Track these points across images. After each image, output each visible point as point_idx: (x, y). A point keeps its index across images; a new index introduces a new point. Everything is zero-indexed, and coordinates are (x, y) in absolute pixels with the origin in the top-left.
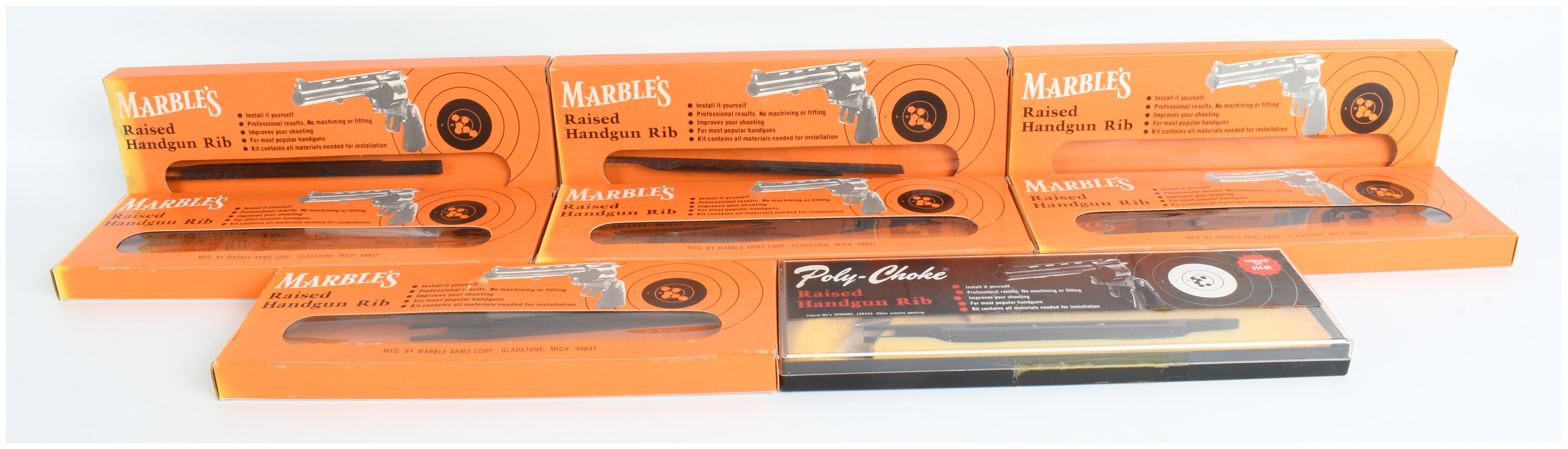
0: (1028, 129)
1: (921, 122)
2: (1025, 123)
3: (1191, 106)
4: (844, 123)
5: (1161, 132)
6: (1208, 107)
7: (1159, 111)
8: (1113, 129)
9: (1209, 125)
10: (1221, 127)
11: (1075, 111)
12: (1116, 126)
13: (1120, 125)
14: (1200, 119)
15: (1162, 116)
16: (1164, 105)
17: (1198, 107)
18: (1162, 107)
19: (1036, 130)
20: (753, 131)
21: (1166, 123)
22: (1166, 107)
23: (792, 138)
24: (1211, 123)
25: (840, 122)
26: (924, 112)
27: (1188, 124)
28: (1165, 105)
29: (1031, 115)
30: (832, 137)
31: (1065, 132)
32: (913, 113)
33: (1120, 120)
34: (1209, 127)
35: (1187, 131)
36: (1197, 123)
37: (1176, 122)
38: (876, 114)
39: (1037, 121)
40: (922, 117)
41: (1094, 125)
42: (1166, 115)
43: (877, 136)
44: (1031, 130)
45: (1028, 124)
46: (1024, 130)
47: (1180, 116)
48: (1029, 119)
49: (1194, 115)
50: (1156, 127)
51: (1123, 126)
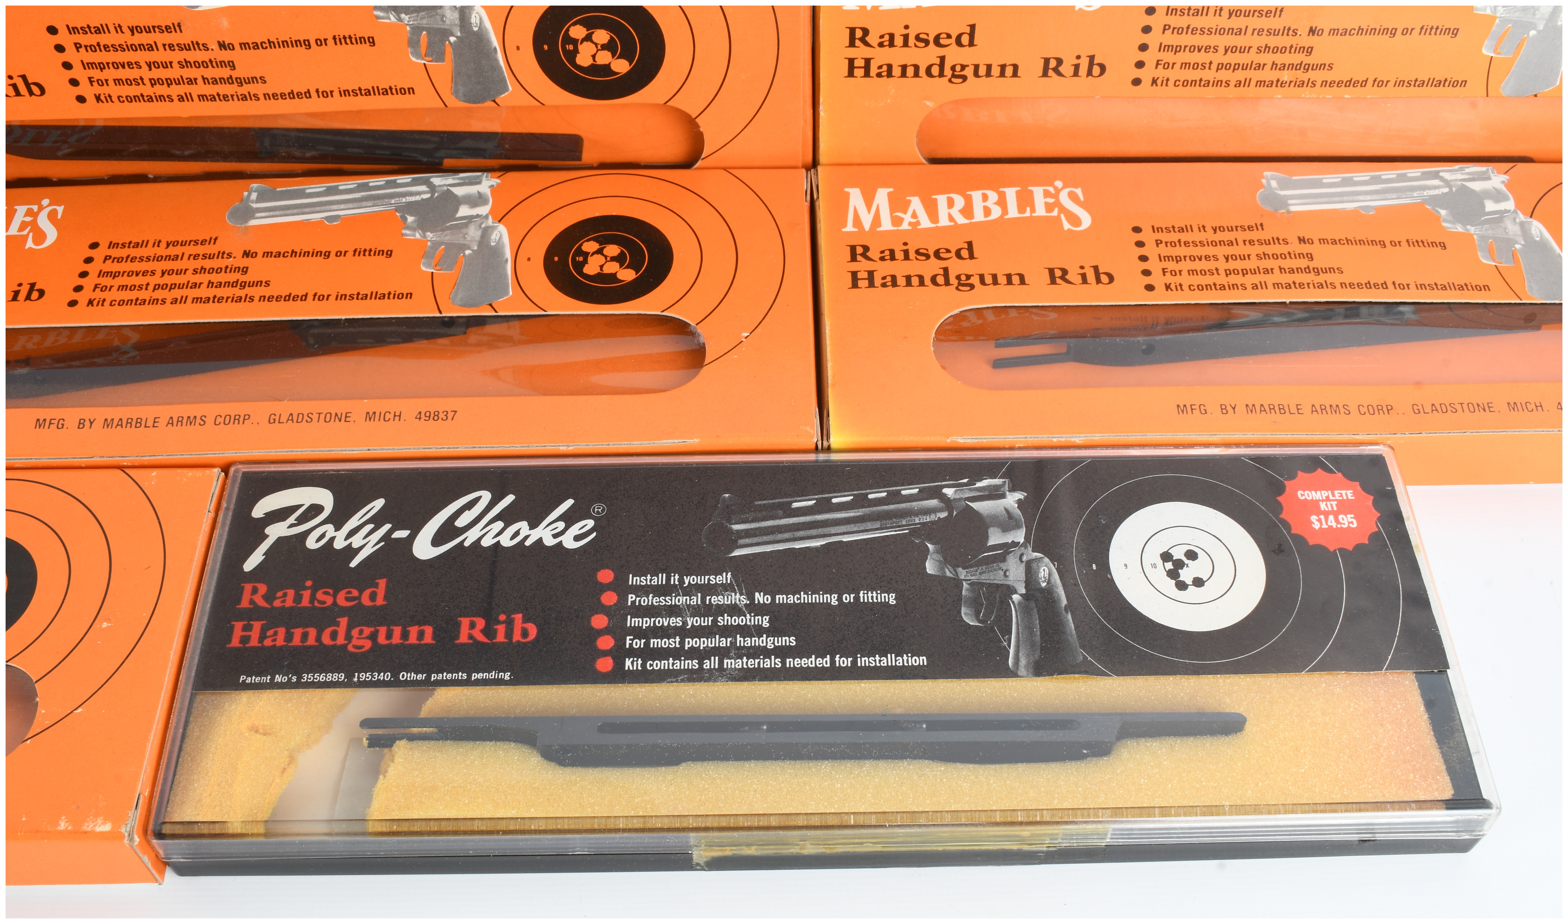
0: (859, 72)
1: (604, 58)
2: (851, 61)
3: (1250, 31)
4: (423, 62)
5: (1171, 83)
6: (1291, 32)
7: (1170, 39)
8: (1059, 74)
9: (1286, 72)
10: (1312, 75)
11: (972, 35)
12: (1067, 69)
13: (1077, 67)
14: (1267, 58)
15: (1177, 49)
16: (1185, 27)
17: (1265, 32)
18: (1179, 31)
19: (879, 75)
20: (215, 81)
21: (1185, 65)
22: (1190, 30)
23: (308, 94)
24: (1292, 66)
25: (414, 59)
26: (608, 37)
27: (1236, 67)
28: (1188, 27)
29: (867, 44)
30: (402, 91)
31: (946, 79)
32: (584, 40)
33: (1078, 57)
34: (1286, 76)
35: (1232, 84)
36: (1260, 67)
37: (1211, 63)
38: (495, 42)
39: (881, 57)
40: (604, 47)
41: (1015, 67)
42: (1187, 49)
43: (507, 89)
44: (867, 74)
45: (859, 63)
46: (851, 74)
47: (1221, 50)
48: (860, 52)
49: (1254, 50)
50: (1161, 73)
51: (1083, 70)
